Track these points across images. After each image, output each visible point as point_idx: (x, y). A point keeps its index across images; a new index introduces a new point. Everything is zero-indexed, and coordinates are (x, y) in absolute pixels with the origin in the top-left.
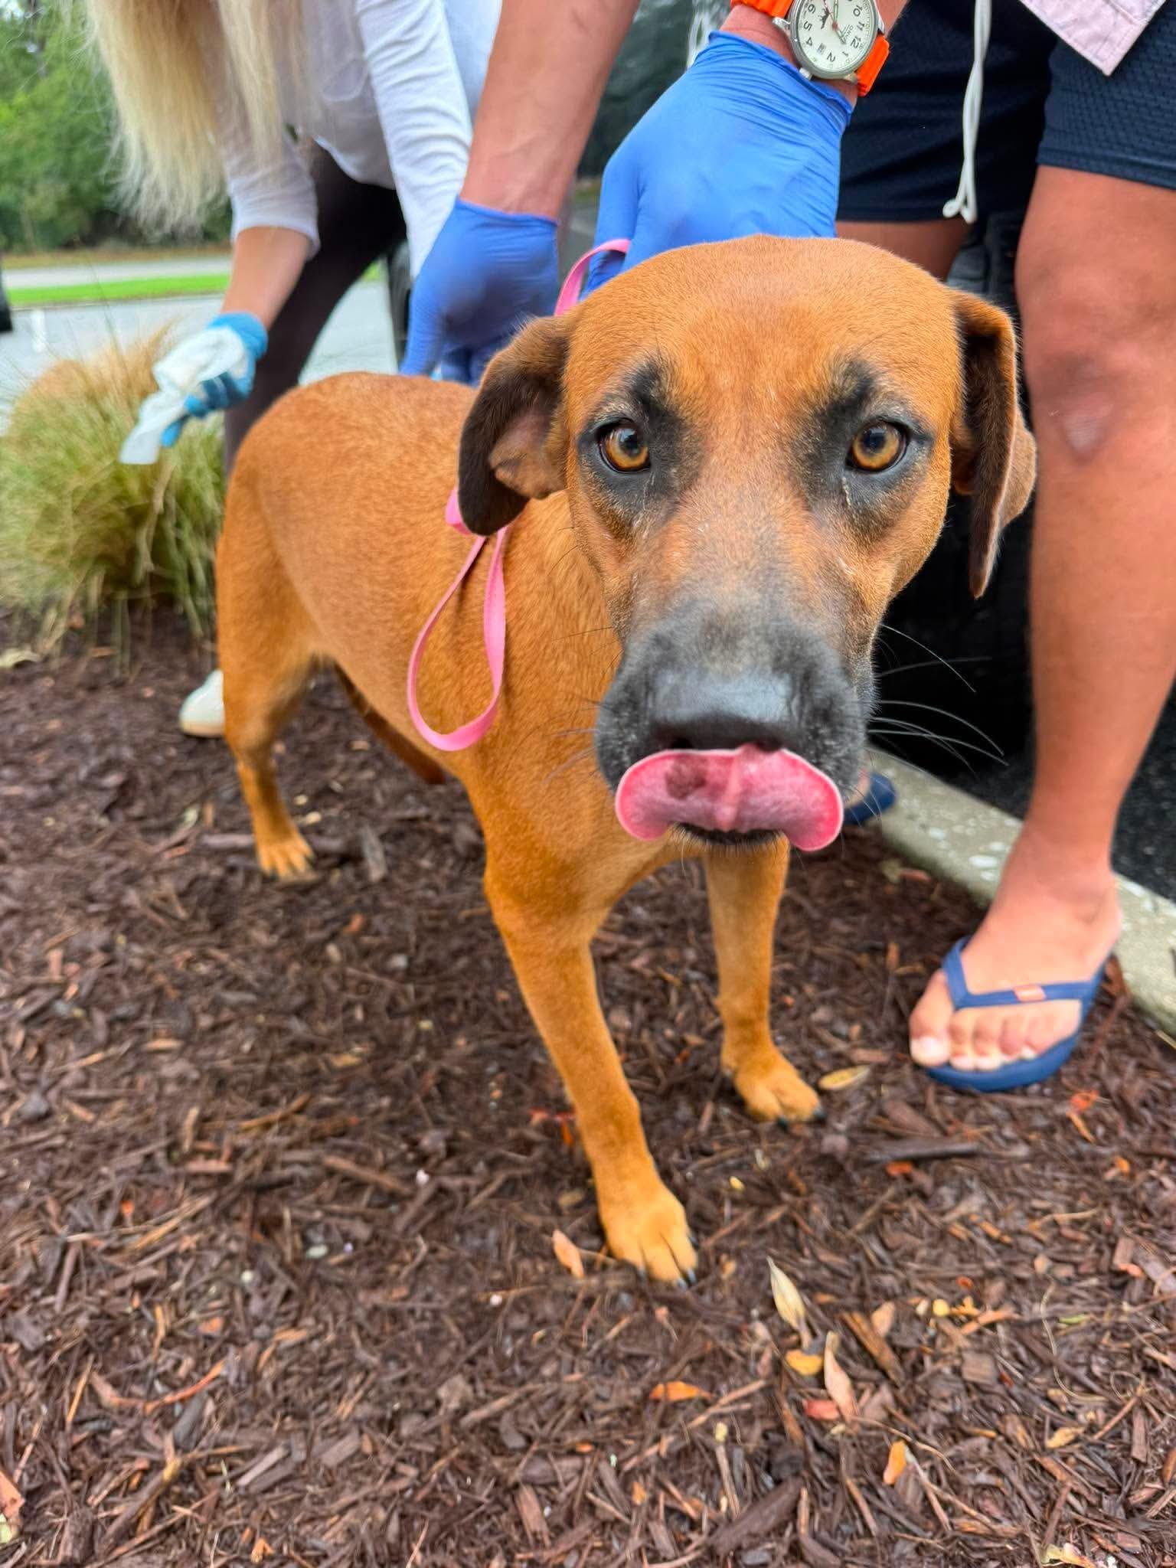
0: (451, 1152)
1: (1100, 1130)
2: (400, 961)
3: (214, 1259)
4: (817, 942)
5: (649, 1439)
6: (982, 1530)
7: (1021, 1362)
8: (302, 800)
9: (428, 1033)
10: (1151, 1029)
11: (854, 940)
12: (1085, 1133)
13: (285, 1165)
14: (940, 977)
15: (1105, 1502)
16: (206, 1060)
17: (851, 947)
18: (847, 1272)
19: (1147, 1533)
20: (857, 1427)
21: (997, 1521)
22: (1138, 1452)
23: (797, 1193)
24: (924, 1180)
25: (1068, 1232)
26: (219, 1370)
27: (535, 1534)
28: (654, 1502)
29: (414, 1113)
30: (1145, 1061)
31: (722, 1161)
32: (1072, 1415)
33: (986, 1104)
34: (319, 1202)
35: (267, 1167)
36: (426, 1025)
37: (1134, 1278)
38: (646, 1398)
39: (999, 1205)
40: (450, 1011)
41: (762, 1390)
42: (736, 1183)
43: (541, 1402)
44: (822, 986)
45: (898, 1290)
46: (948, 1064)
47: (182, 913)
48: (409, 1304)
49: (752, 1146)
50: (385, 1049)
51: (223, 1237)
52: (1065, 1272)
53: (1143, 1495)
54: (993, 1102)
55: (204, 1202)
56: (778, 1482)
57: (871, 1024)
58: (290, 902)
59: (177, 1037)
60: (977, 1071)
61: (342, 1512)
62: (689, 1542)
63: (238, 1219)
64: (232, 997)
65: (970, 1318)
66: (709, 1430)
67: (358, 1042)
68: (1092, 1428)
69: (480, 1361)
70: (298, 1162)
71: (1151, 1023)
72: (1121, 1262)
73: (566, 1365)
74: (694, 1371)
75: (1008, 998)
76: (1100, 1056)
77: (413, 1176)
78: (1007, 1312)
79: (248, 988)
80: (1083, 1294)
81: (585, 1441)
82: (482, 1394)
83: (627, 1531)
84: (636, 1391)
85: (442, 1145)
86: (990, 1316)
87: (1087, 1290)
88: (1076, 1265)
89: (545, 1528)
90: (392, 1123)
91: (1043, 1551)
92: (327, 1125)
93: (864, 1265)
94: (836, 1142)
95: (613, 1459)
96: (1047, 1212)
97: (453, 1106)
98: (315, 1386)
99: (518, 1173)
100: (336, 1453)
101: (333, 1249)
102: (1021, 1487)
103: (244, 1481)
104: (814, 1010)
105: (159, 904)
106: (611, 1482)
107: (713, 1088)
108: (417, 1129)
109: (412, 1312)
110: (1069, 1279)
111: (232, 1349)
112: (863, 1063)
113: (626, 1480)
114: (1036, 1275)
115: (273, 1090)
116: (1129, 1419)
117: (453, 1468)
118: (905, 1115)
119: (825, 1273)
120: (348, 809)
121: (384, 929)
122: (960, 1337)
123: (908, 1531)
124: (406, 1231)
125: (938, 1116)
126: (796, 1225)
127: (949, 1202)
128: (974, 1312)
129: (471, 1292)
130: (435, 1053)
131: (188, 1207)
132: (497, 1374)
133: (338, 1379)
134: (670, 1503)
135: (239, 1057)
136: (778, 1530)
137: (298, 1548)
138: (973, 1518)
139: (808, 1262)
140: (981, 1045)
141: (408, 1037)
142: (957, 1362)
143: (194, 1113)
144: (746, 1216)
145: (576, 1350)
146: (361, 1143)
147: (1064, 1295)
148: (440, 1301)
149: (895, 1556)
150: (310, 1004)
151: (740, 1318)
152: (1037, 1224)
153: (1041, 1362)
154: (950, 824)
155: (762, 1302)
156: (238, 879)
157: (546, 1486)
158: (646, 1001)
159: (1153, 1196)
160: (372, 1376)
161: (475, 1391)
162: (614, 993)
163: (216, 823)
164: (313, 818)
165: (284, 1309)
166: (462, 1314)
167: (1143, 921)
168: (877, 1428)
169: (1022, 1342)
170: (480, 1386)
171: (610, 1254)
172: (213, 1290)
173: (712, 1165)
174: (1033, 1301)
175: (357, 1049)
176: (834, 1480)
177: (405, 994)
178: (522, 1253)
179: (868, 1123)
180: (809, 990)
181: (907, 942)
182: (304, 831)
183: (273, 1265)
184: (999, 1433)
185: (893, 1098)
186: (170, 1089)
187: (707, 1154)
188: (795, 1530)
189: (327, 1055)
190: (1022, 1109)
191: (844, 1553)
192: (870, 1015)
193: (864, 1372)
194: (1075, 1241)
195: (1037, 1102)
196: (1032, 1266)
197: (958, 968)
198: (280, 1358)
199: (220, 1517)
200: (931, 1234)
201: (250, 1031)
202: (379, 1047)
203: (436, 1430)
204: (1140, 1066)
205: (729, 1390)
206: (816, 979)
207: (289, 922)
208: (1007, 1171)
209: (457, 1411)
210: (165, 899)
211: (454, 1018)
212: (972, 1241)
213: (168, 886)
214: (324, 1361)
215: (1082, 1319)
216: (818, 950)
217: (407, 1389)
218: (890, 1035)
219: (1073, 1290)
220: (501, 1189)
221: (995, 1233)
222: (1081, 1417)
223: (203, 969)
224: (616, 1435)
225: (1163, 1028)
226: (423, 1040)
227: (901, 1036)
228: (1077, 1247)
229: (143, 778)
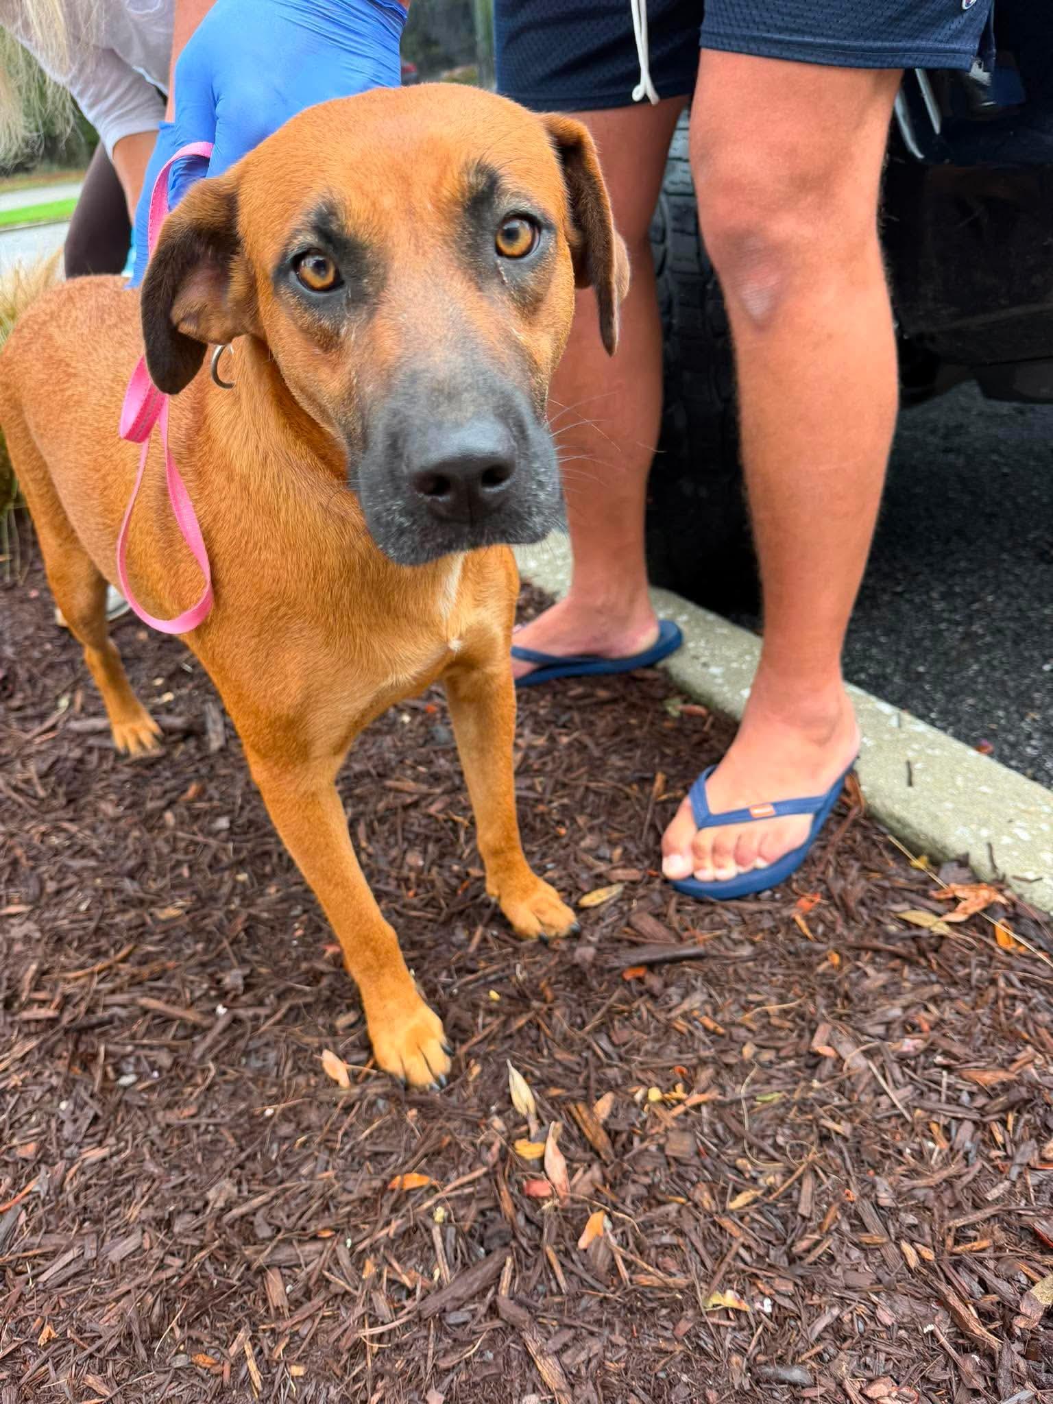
0: (248, 987)
1: (820, 929)
2: (223, 823)
3: (38, 1092)
4: (592, 776)
5: (381, 1223)
6: (657, 1283)
7: (717, 1136)
8: (159, 682)
9: (243, 884)
10: (884, 835)
11: (628, 773)
12: (806, 931)
13: (106, 1007)
14: (687, 802)
15: (772, 1253)
16: (48, 920)
17: (621, 780)
18: (577, 1068)
19: (802, 1277)
20: (567, 1202)
21: (671, 1275)
22: (804, 1209)
23: (545, 1001)
24: (654, 982)
25: (775, 1021)
26: (33, 1186)
27: (277, 1308)
28: (380, 1276)
29: (221, 955)
30: (867, 864)
31: (485, 976)
32: (754, 1180)
33: (720, 910)
34: (133, 1037)
35: (90, 1011)
36: (242, 877)
37: (825, 1057)
38: (384, 1189)
39: (719, 1000)
40: (264, 864)
41: (486, 1175)
42: (494, 995)
43: (294, 1197)
44: (592, 816)
45: (620, 1081)
46: (692, 877)
47: (42, 793)
48: (195, 1121)
49: (513, 962)
50: (204, 901)
51: (47, 1073)
52: (767, 1056)
53: (804, 1244)
54: (727, 909)
55: (32, 1043)
56: (488, 1253)
57: (630, 846)
58: (136, 776)
59: (27, 903)
60: (716, 881)
61: (117, 1300)
62: (403, 1307)
63: (60, 1057)
64: (77, 864)
65: (680, 1101)
66: (430, 1213)
67: (181, 897)
68: (770, 1190)
69: (249, 1165)
70: (117, 1005)
71: (884, 830)
72: (819, 1046)
73: (321, 1163)
74: (429, 1162)
75: (743, 816)
76: (829, 862)
77: (214, 1010)
78: (714, 1094)
79: (94, 854)
80: (781, 1075)
81: (325, 1229)
82: (245, 1194)
83: (353, 1300)
84: (377, 1183)
85: (240, 982)
86: (696, 1098)
87: (785, 1071)
88: (778, 1050)
89: (286, 1304)
90: (203, 965)
91: (708, 1298)
92: (146, 971)
93: (592, 1060)
94: (585, 953)
95: (349, 1242)
96: (759, 1004)
97: (259, 947)
98: (110, 1195)
99: (300, 1001)
100: (119, 1250)
101: (141, 1077)
102: (699, 1246)
103: (43, 1278)
104: (582, 838)
105: (22, 786)
106: (345, 1260)
107: (487, 913)
108: (223, 970)
109: (197, 1127)
110: (771, 1062)
111: (43, 1167)
112: (620, 881)
113: (358, 1259)
114: (742, 1062)
115: (104, 943)
116: (800, 1180)
117: (212, 1257)
118: (648, 924)
119: (560, 1070)
120: (197, 687)
121: (216, 795)
122: (668, 1118)
123: (593, 1288)
124: (203, 1056)
125: (676, 925)
126: (538, 1027)
127: (676, 999)
128: (684, 1096)
129: (250, 1106)
130: (248, 901)
131: (18, 1051)
132: (260, 1176)
133: (128, 1188)
134: (392, 1276)
135: (75, 917)
136: (483, 1292)
137: (79, 1331)
138: (650, 1274)
139: (545, 1061)
140: (720, 860)
141: (226, 889)
142: (662, 1141)
143: (34, 967)
144: (495, 1023)
145: (332, 1150)
146: (175, 984)
147: (764, 1077)
148: (225, 1116)
149: (579, 1309)
150: (144, 865)
151: (480, 1114)
152: (748, 1015)
153: (735, 1136)
154: (728, 660)
155: (500, 1099)
156: (94, 758)
157: (289, 1268)
158: (438, 840)
159: (854, 984)
160: (157, 1184)
161: (240, 1191)
162: (411, 836)
163: (83, 709)
164: (168, 697)
165: (91, 1131)
166: (240, 1126)
167: (887, 737)
168: (583, 1201)
169: (721, 1120)
170: (245, 1187)
171: (375, 1066)
172: (34, 1119)
173: (476, 980)
174: (737, 1083)
175: (180, 903)
176: (537, 1248)
177: (225, 850)
178: (298, 1070)
179: (615, 935)
180: (581, 820)
181: (672, 771)
182: (154, 712)
183: (86, 1096)
184: (689, 1199)
185: (640, 910)
186: (18, 947)
187: (473, 972)
188: (496, 1293)
189: (153, 910)
190: (752, 914)
191: (536, 1309)
192: (632, 838)
193: (580, 1154)
194: (780, 1028)
195: (767, 906)
196: (741, 1053)
197: (702, 793)
198: (84, 1173)
199: (20, 1309)
200: (656, 1029)
201: (90, 892)
202: (199, 898)
203: (202, 1226)
204: (864, 868)
205: (458, 1177)
206: (588, 810)
207: (134, 794)
208: (731, 970)
209: (222, 1209)
210: (27, 781)
211: (268, 869)
212: (691, 1034)
213: (33, 769)
214: (120, 1172)
215: (775, 1097)
216: (593, 785)
217: (183, 1193)
218: (646, 855)
219: (773, 1072)
220: (285, 1016)
221: (711, 1025)
222: (761, 1182)
223: (55, 840)
224: (354, 1221)
225: (892, 831)
226: (238, 891)
227: (656, 856)
228: (782, 1034)
229: (22, 674)
